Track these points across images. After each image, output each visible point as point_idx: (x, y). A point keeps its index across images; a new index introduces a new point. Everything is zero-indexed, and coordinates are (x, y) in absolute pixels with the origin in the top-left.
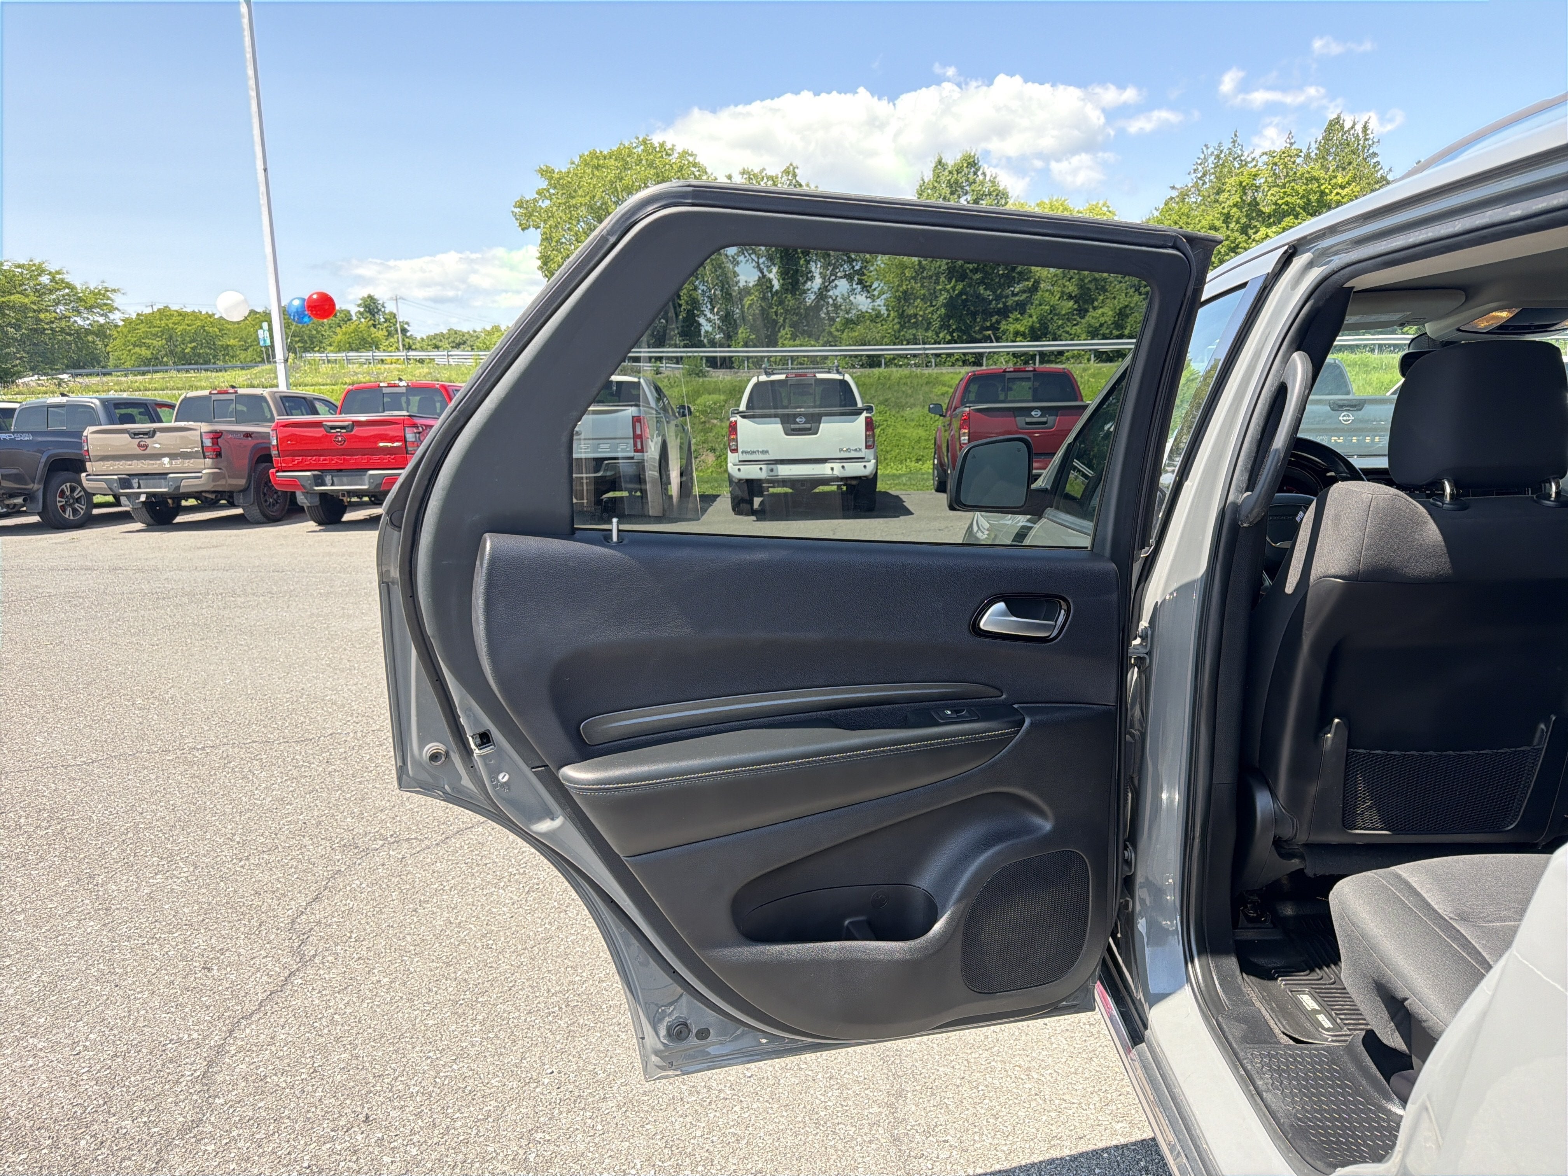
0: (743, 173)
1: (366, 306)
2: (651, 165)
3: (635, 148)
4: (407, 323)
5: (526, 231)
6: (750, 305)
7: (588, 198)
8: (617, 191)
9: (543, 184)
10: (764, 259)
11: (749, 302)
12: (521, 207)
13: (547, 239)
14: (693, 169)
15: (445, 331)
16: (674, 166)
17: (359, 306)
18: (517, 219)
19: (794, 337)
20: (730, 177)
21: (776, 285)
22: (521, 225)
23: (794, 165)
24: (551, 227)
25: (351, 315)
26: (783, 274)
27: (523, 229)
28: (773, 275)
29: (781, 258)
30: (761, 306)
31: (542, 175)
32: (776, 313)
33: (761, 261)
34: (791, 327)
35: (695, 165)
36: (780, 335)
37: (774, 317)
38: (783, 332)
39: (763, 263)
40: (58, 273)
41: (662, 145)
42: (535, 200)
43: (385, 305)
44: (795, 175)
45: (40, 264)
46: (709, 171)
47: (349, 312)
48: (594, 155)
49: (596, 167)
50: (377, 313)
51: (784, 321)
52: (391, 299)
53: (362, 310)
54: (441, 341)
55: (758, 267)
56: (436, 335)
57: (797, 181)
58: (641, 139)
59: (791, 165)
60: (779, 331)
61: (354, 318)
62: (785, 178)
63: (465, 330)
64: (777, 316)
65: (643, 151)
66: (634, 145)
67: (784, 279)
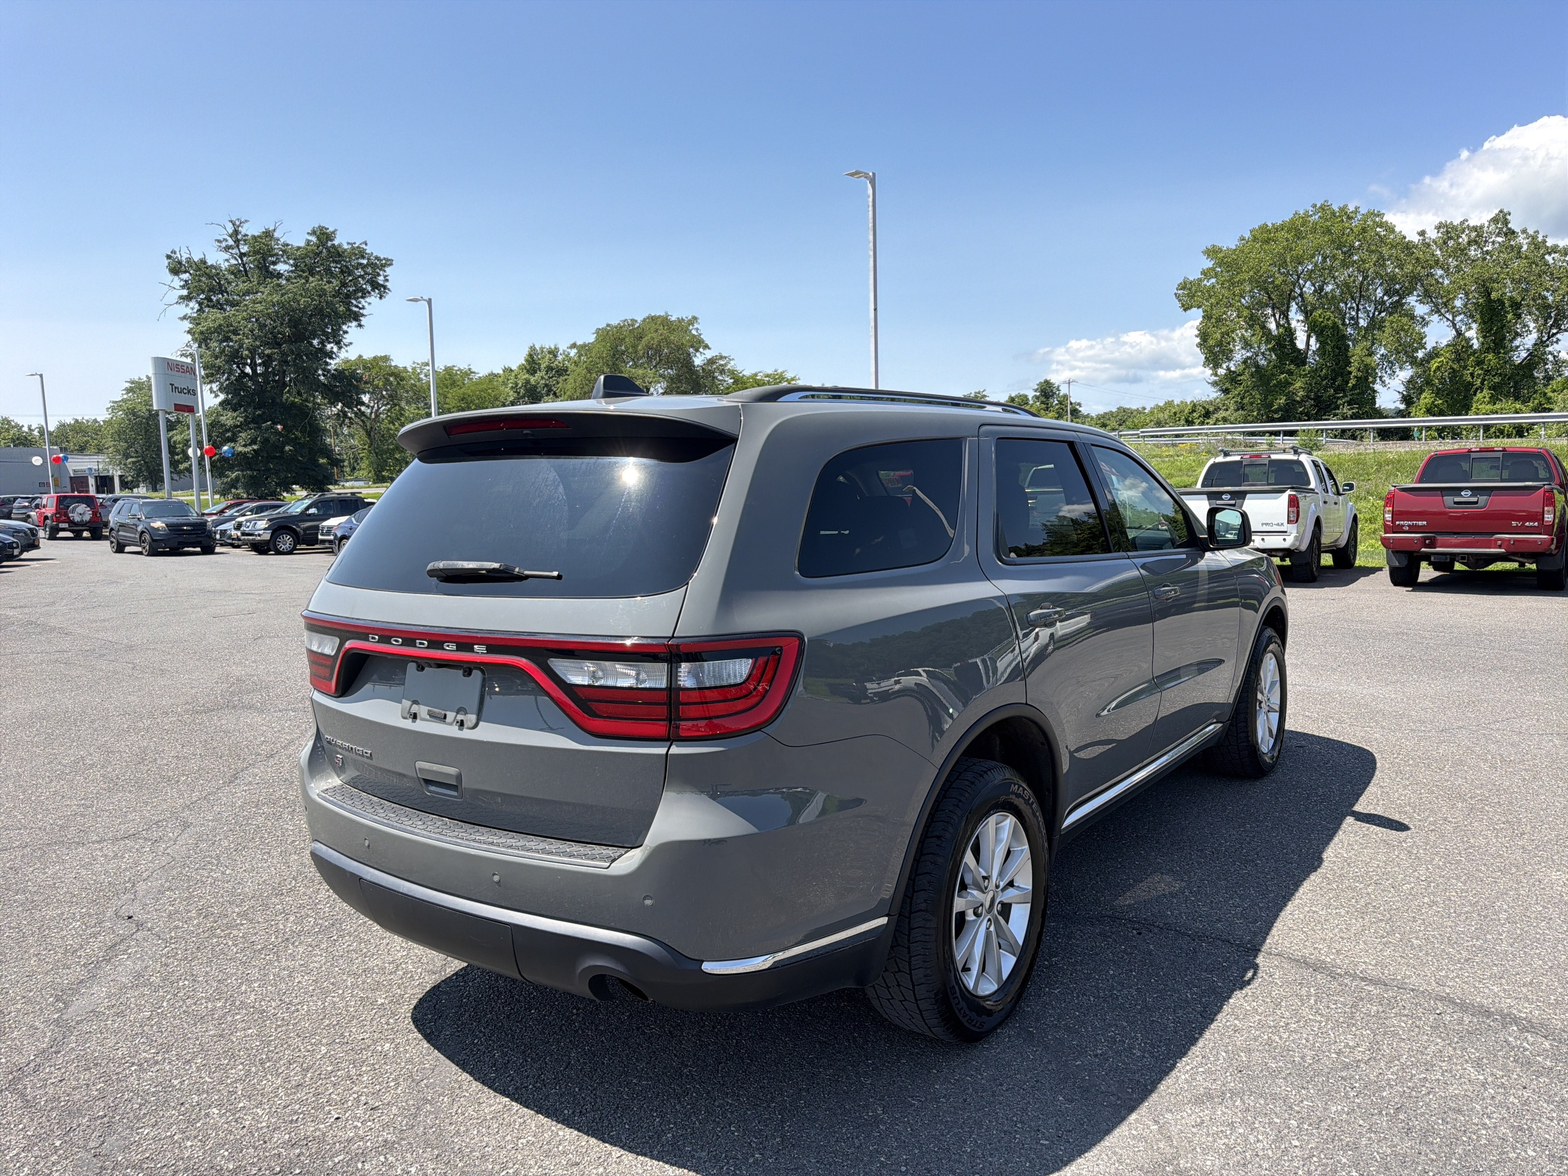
0: (1438, 228)
1: (1042, 391)
2: (1328, 231)
3: (1311, 216)
4: (1079, 404)
5: (1189, 312)
6: (1438, 368)
7: (1251, 273)
8: (1285, 262)
9: (1209, 264)
10: (1462, 316)
11: (1437, 364)
12: (1183, 288)
13: (1207, 317)
14: (1378, 229)
15: (1114, 410)
16: (1355, 230)
17: (1036, 391)
18: (1180, 301)
19: (1493, 400)
20: (1422, 233)
21: (1476, 345)
22: (1183, 305)
23: (1505, 211)
24: (1212, 304)
25: (1028, 399)
26: (1485, 331)
27: (1185, 310)
28: (1473, 334)
29: (1482, 314)
30: (1451, 368)
31: (1209, 255)
32: (1472, 375)
33: (1458, 318)
34: (1490, 389)
35: (1381, 225)
36: (1475, 398)
37: (1469, 379)
38: (1479, 395)
39: (1461, 320)
40: (793, 379)
41: (1343, 209)
42: (1200, 280)
43: (1061, 388)
44: (1506, 222)
45: (782, 373)
46: (1397, 229)
47: (1026, 396)
48: (1264, 228)
49: (1267, 241)
50: (1052, 396)
51: (1482, 383)
52: (1065, 382)
53: (1038, 394)
54: (1109, 419)
55: (1454, 325)
56: (1106, 413)
57: (1510, 229)
58: (1318, 206)
59: (1501, 211)
60: (1475, 394)
61: (1031, 402)
62: (1493, 227)
63: (1134, 407)
64: (1473, 378)
65: (1320, 217)
66: (1311, 213)
67: (1484, 337)
